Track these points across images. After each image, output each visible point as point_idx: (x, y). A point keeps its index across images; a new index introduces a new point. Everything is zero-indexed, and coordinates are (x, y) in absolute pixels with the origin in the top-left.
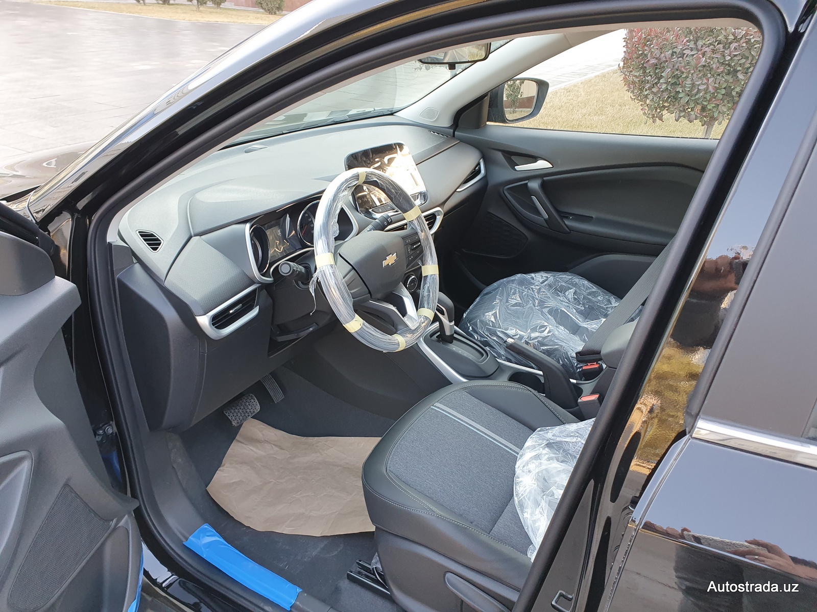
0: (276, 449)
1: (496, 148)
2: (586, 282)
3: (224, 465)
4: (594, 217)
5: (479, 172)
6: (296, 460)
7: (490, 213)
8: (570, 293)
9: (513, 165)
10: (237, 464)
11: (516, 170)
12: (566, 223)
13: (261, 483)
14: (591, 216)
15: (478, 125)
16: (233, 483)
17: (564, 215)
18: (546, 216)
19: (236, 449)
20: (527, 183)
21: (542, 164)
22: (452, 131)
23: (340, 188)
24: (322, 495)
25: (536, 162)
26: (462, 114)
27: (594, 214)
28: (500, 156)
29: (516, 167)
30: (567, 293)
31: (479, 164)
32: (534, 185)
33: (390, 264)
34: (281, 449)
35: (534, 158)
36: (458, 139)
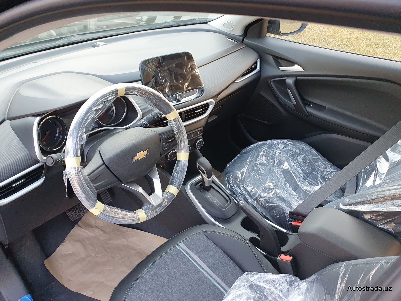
0: (101, 232)
1: (269, 53)
2: (314, 151)
3: (65, 242)
4: (327, 107)
5: (256, 68)
6: (111, 242)
7: (261, 94)
8: (300, 158)
9: (279, 65)
10: (74, 241)
11: (280, 70)
12: (307, 109)
13: (85, 256)
14: (325, 106)
15: (260, 35)
16: (68, 254)
17: (307, 103)
18: (295, 103)
19: (76, 231)
20: (285, 79)
21: (297, 68)
22: (242, 38)
23: (95, 103)
24: (118, 270)
25: (293, 66)
26: (250, 27)
27: (327, 106)
28: (271, 59)
29: (280, 67)
30: (299, 157)
31: (256, 63)
32: (290, 81)
33: (140, 159)
34: (105, 232)
35: (292, 63)
36: (245, 44)
